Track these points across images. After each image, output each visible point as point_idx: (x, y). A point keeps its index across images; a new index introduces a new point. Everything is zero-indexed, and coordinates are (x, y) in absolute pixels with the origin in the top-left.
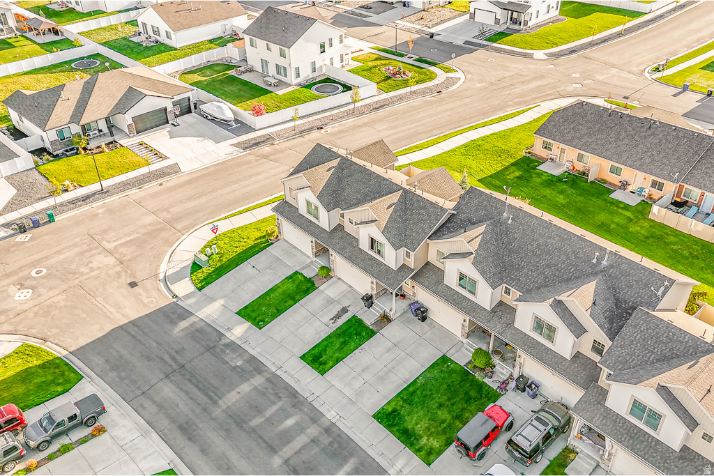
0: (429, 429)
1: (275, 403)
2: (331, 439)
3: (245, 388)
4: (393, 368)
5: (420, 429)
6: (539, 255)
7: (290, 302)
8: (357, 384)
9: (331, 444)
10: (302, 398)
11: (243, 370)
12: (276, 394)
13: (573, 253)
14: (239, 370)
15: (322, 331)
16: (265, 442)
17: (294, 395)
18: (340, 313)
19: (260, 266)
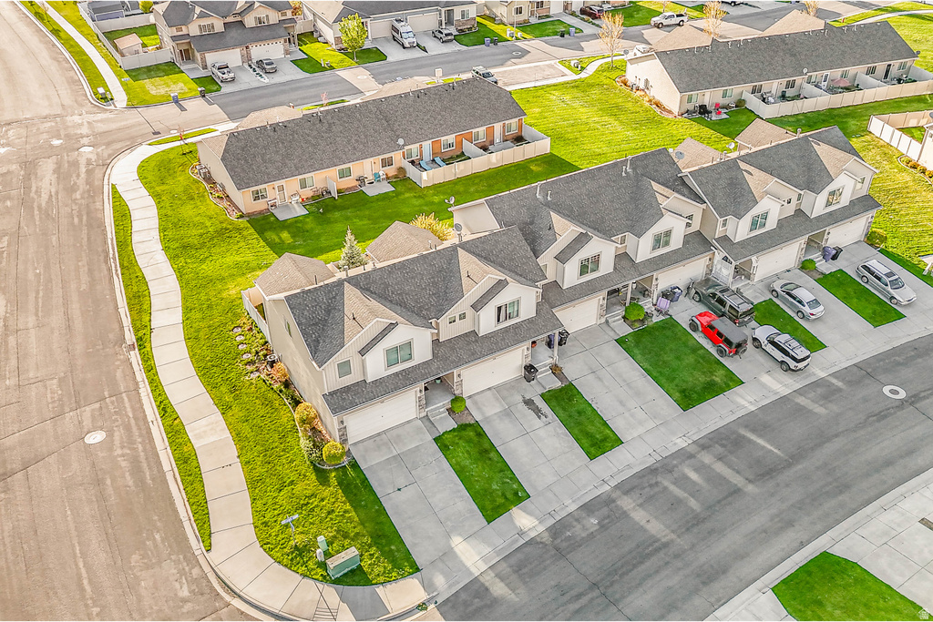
0: (705, 372)
1: (665, 489)
3: (639, 515)
4: (625, 381)
5: (702, 378)
8: (640, 414)
11: (607, 517)
12: (651, 486)
15: (555, 430)
18: (532, 407)
19: (401, 482)
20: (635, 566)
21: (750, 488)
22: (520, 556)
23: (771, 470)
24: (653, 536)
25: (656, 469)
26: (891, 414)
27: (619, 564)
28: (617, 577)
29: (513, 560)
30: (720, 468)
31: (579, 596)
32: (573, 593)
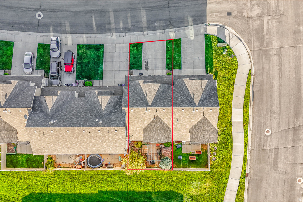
0: (86, 54)
1: (131, 23)
2: (106, 28)
3: (144, 19)
4: (112, 63)
5: (88, 52)
6: (77, 113)
7: (168, 57)
8: (117, 50)
9: (105, 27)
10: (126, 32)
11: (152, 23)
12: (134, 26)
13: (65, 120)
14: (153, 22)
15: (146, 56)
16: (120, 11)
17: (129, 30)
18: (147, 66)
19: (197, 60)
20: (156, 6)
21: (111, 10)
22: (180, 25)
23: (100, 12)
24: (146, 11)
25: (128, 30)
26: (50, 9)
27: (159, 9)
28: (162, 6)
29: (182, 25)
30: (112, 20)
31: (175, 6)
32: (175, 8)
